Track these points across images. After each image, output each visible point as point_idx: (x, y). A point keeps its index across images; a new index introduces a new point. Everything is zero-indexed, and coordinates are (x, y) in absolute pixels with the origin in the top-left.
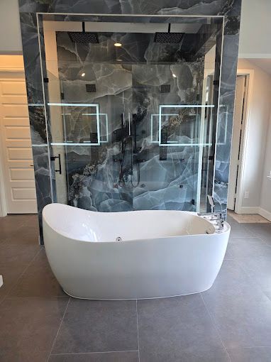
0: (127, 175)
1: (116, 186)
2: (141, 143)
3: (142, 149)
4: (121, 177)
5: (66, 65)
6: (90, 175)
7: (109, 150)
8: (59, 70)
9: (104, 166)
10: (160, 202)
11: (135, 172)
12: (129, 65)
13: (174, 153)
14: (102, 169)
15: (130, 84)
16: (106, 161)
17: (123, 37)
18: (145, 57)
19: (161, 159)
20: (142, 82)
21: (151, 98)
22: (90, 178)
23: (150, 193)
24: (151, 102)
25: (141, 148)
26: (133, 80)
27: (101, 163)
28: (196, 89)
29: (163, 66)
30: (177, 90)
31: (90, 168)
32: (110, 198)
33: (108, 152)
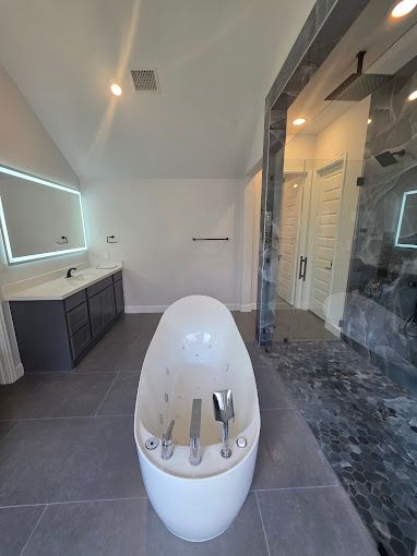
9: (391, 289)
14: (388, 293)
16: (397, 281)
22: (371, 301)
27: (389, 283)
31: (374, 286)
32: (390, 345)
33: (403, 267)
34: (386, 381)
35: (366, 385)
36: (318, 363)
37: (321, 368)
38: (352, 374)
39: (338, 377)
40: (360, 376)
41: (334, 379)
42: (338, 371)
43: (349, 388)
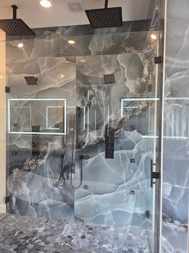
0: (68, 174)
1: (56, 185)
2: (85, 137)
3: (86, 144)
4: (62, 175)
5: (13, 60)
6: (29, 170)
7: (50, 144)
8: (7, 65)
9: (44, 161)
10: (107, 209)
11: (77, 170)
12: (72, 57)
13: (122, 151)
14: (42, 165)
15: (73, 76)
16: (46, 156)
17: (67, 31)
18: (89, 48)
19: (107, 157)
20: (86, 74)
21: (96, 90)
22: (30, 173)
23: (94, 196)
24: (96, 95)
25: (84, 143)
26: (77, 71)
27: (42, 158)
28: (147, 78)
29: (109, 56)
30: (125, 80)
31: (31, 162)
32: (49, 198)
33: (49, 146)
34: (53, 223)
35: (48, 233)
36: (11, 244)
37: (16, 246)
38: (35, 233)
39: (31, 242)
40: (41, 230)
41: (31, 246)
42: (27, 238)
43: (43, 244)
